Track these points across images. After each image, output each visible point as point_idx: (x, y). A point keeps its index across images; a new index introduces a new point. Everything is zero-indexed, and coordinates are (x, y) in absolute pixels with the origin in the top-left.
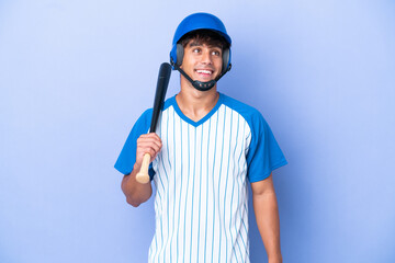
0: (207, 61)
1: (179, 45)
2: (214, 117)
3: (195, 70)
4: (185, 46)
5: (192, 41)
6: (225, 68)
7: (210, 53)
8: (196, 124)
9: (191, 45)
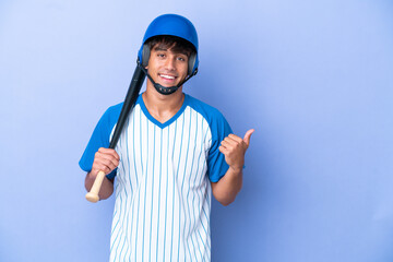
0: (170, 67)
1: (146, 46)
2: (180, 119)
3: (159, 74)
4: (151, 48)
5: (157, 45)
6: (191, 73)
7: (175, 59)
8: (162, 126)
9: (157, 49)
